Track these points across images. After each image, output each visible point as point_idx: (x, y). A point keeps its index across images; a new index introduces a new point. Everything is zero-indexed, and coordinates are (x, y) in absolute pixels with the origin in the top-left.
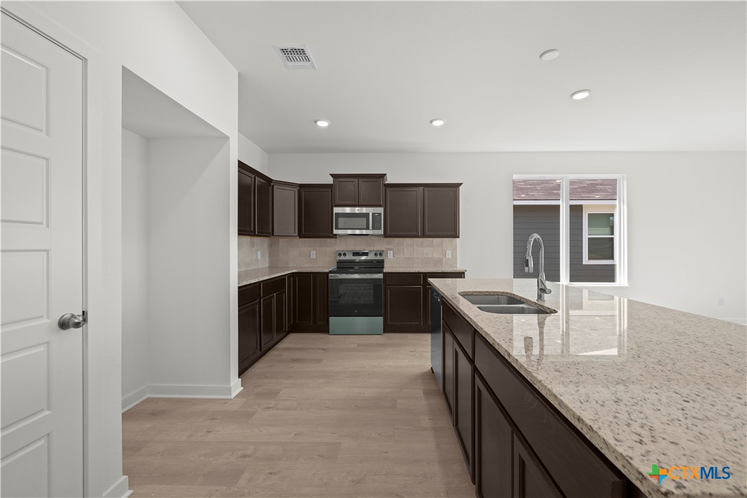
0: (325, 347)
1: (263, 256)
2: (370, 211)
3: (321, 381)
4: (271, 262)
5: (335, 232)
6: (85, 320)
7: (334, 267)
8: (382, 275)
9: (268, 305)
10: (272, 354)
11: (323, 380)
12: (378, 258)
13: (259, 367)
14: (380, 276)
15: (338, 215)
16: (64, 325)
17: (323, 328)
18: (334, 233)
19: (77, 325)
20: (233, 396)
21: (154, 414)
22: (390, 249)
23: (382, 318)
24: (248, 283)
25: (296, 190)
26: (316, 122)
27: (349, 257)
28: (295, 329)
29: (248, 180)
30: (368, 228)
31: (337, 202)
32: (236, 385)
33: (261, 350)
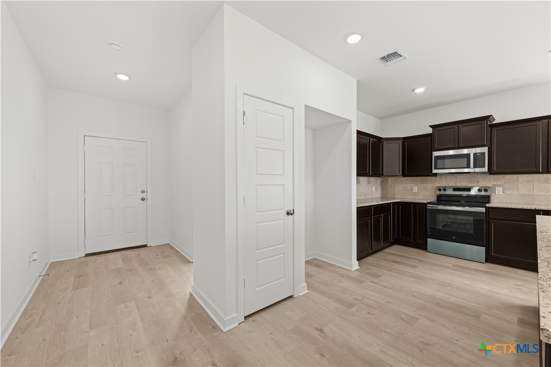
0: (421, 259)
1: (376, 189)
2: (472, 151)
3: (413, 279)
4: (383, 193)
5: (435, 171)
6: (294, 212)
7: (434, 199)
8: (484, 209)
9: (377, 222)
10: (380, 255)
11: (414, 280)
12: (483, 193)
13: (370, 259)
14: (483, 210)
15: (438, 158)
16: (288, 214)
17: (423, 246)
18: (433, 172)
19: (291, 214)
20: (353, 269)
21: (317, 265)
22: (499, 186)
23: (484, 248)
24: (363, 206)
25: (401, 142)
26: (413, 91)
27: (450, 192)
28: (398, 242)
29: (365, 140)
30: (468, 167)
31: (436, 147)
32: (355, 265)
33: (372, 249)
